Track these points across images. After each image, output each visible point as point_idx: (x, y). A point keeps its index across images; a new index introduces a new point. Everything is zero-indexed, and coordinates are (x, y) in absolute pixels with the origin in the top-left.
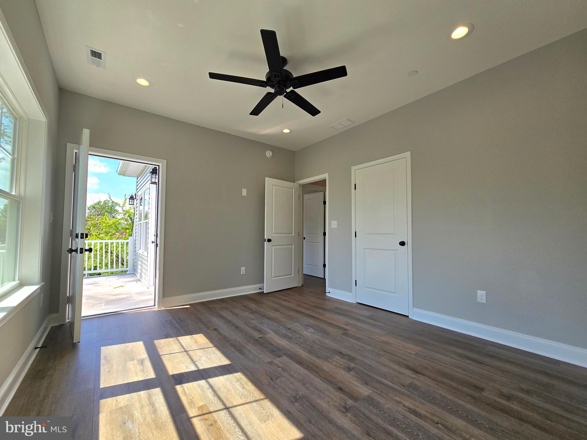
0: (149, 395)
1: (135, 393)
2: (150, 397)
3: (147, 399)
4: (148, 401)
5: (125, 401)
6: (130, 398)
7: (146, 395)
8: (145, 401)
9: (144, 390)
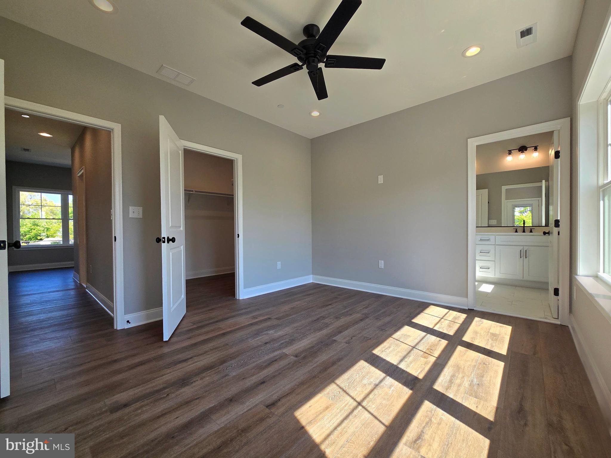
0: (447, 389)
1: (457, 400)
2: (448, 388)
3: (452, 388)
4: (451, 386)
5: (470, 401)
6: (464, 400)
7: (449, 391)
8: (454, 388)
9: (448, 397)
